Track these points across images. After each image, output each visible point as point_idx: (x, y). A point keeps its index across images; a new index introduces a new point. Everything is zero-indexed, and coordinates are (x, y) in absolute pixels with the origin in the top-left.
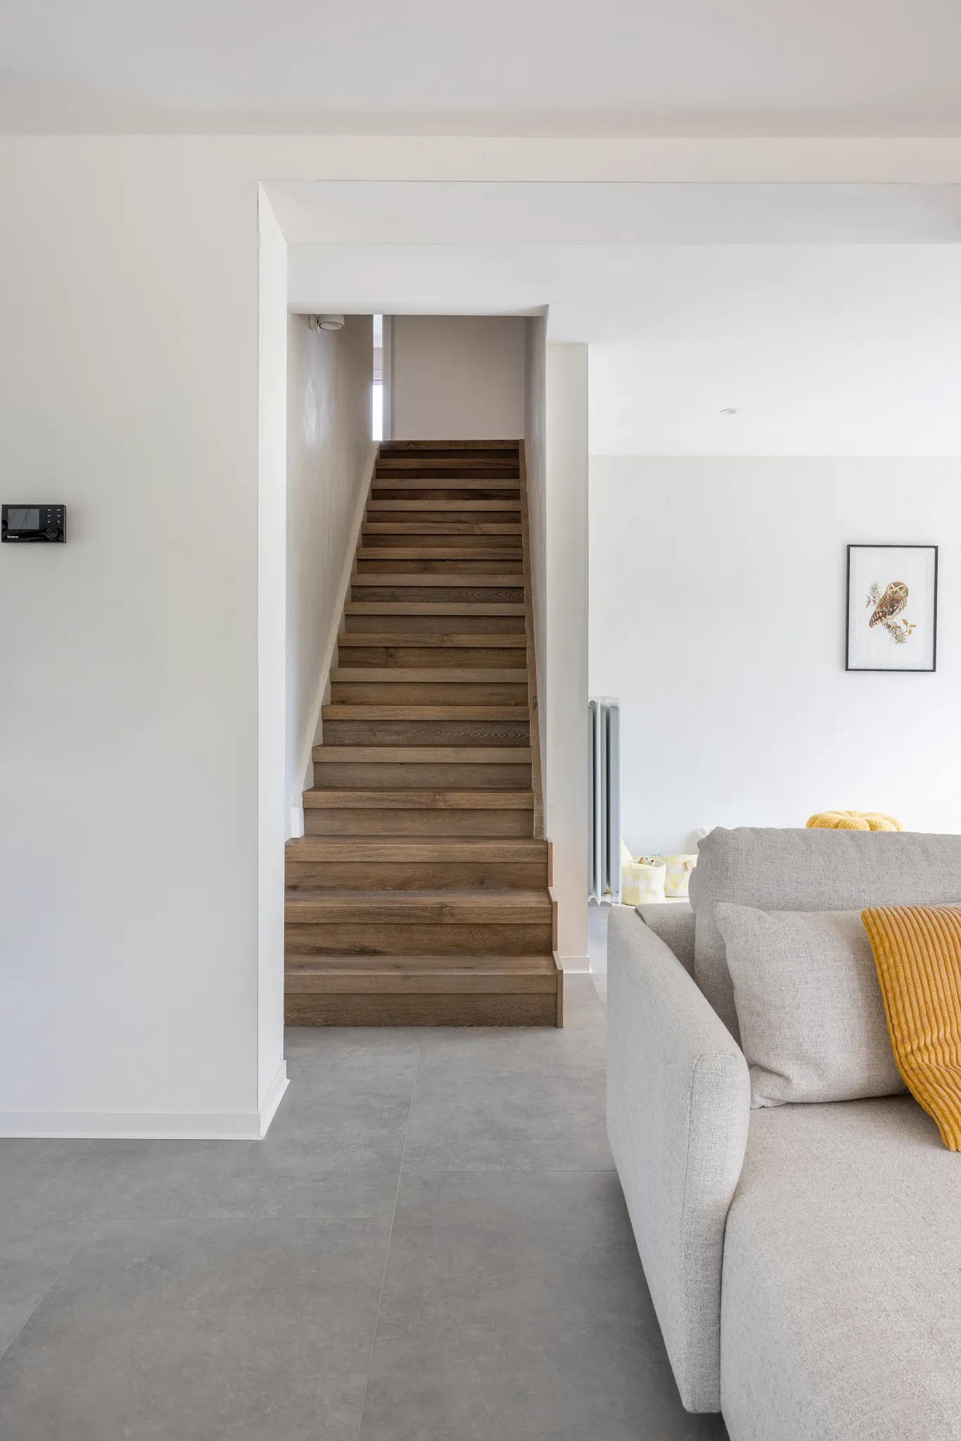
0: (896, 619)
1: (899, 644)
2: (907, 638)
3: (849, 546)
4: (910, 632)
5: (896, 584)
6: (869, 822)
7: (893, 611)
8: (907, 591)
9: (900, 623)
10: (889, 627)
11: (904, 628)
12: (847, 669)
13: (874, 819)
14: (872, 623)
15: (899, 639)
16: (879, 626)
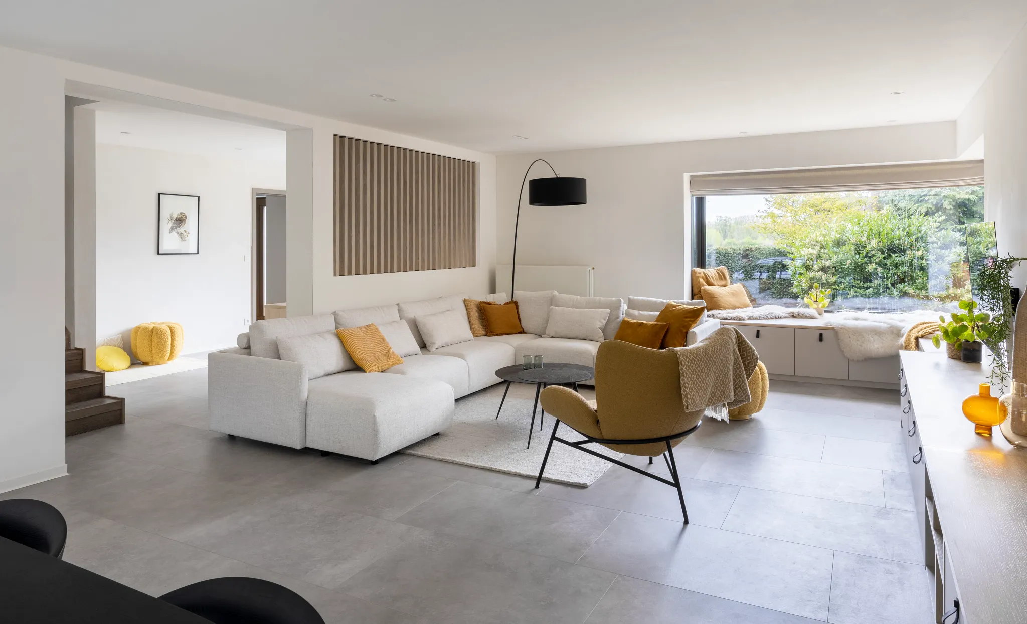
0: (182, 229)
1: (183, 242)
2: (186, 238)
3: (159, 195)
4: (187, 236)
5: (181, 213)
6: (169, 327)
7: (180, 226)
8: (186, 217)
9: (183, 232)
10: (178, 233)
11: (184, 234)
12: (159, 253)
13: (171, 325)
14: (171, 231)
15: (182, 239)
16: (174, 233)
